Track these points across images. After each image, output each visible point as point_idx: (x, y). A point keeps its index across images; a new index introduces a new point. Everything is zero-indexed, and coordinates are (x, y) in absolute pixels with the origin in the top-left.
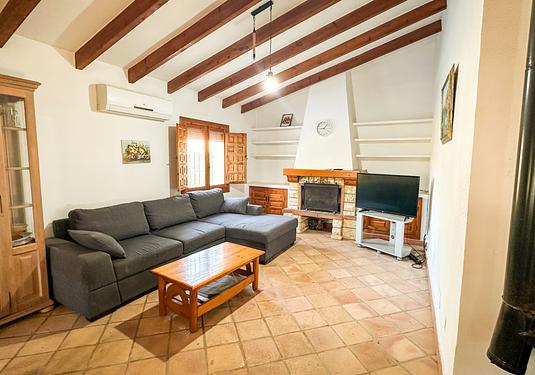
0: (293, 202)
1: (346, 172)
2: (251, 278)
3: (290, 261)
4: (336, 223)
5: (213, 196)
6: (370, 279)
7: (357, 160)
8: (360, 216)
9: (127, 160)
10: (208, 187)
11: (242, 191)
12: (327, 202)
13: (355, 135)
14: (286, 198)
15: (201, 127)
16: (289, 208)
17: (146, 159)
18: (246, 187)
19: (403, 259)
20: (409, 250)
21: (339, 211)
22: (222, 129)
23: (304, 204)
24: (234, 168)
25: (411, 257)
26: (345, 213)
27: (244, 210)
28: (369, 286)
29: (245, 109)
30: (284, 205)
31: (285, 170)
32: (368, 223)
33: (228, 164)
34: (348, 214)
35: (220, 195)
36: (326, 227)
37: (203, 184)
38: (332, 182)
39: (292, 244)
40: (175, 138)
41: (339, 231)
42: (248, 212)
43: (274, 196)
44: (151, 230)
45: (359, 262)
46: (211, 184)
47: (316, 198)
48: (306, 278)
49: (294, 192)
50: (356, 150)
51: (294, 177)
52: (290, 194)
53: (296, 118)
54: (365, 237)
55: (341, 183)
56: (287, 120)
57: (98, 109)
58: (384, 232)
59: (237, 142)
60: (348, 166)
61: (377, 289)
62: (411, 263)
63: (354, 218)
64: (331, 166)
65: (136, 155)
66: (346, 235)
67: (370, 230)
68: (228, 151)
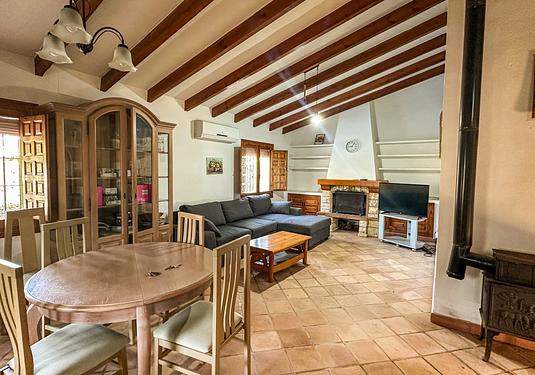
0: (326, 206)
1: (370, 182)
2: (302, 255)
3: (327, 249)
4: (362, 224)
5: (264, 200)
6: (390, 261)
7: (380, 173)
8: (382, 217)
9: (209, 172)
10: (258, 193)
11: (282, 197)
12: (354, 207)
13: (377, 152)
14: (319, 203)
15: (254, 147)
16: (322, 211)
17: (220, 171)
18: (285, 193)
19: (417, 250)
20: (422, 244)
21: (364, 214)
22: (269, 148)
23: (335, 208)
24: (277, 179)
25: (423, 249)
26: (370, 216)
27: (287, 211)
28: (389, 265)
29: (285, 131)
30: (318, 209)
31: (319, 180)
32: (389, 223)
33: (272, 175)
34: (373, 216)
35: (268, 200)
36: (354, 228)
37: (255, 191)
38: (359, 190)
39: (327, 239)
40: (238, 155)
41: (365, 229)
42: (292, 213)
43: (309, 202)
44: (227, 222)
45: (381, 251)
46: (261, 191)
47: (345, 203)
48: (341, 259)
49: (326, 198)
50: (378, 163)
51: (327, 185)
52: (323, 199)
53: (329, 138)
54: (385, 235)
55: (366, 191)
56: (321, 139)
57: (195, 137)
58: (402, 231)
59: (280, 158)
60: (372, 177)
61: (395, 267)
62: (423, 253)
63: (378, 219)
64: (358, 177)
65: (214, 168)
66: (370, 234)
67: (391, 230)
68: (273, 165)
